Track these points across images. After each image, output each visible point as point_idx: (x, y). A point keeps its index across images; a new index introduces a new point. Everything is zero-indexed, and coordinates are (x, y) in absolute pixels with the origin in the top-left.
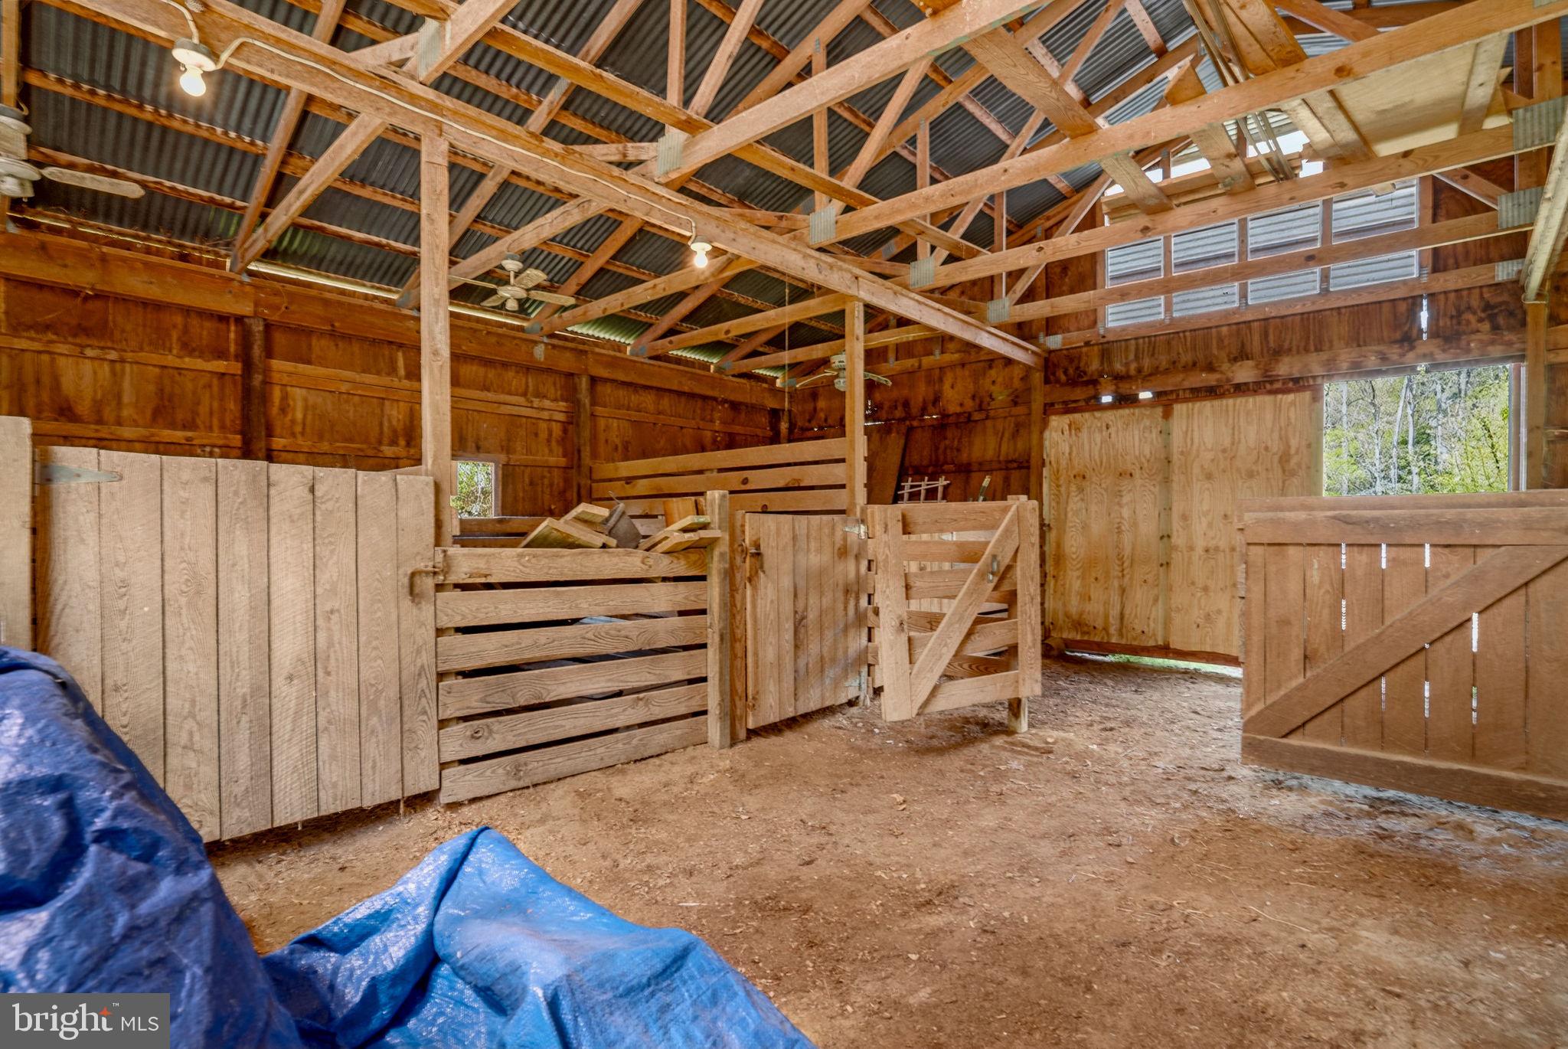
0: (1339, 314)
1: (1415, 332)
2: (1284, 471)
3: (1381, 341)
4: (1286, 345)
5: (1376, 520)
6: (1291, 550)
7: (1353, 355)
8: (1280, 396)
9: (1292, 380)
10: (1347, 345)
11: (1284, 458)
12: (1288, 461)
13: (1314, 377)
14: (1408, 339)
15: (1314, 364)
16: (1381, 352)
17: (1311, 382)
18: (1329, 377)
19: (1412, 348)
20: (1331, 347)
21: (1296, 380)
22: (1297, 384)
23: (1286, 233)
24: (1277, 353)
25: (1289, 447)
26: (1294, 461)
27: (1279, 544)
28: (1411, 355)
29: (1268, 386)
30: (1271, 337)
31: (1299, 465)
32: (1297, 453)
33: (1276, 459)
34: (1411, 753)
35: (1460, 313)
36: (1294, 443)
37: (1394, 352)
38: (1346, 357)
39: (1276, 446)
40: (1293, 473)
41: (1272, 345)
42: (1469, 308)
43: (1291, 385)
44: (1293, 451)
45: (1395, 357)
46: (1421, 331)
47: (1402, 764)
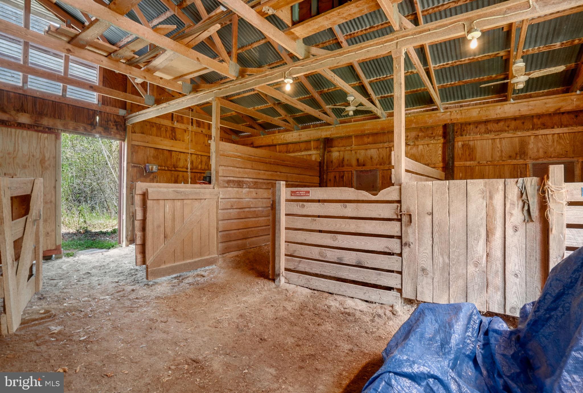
0: (68, 107)
1: (95, 123)
2: (42, 167)
3: (83, 122)
4: (45, 112)
5: (184, 192)
6: (161, 201)
7: (74, 125)
8: (40, 134)
9: (48, 128)
10: (71, 120)
11: (42, 161)
12: (44, 163)
13: (58, 130)
14: (93, 125)
15: (59, 124)
16: (84, 127)
17: (56, 131)
18: (64, 131)
19: (95, 128)
20: (65, 119)
21: (50, 129)
22: (49, 130)
23: (46, 63)
24: (41, 114)
25: (45, 157)
26: (47, 163)
27: (158, 200)
28: (94, 131)
29: (36, 128)
30: (38, 106)
31: (50, 165)
32: (49, 159)
33: (38, 161)
34: (190, 259)
35: (108, 122)
36: (47, 155)
37: (89, 128)
38: (72, 124)
39: (38, 155)
40: (46, 168)
41: (38, 110)
42: (110, 120)
43: (47, 130)
44: (46, 159)
45: (89, 130)
46: (96, 122)
47: (189, 263)
